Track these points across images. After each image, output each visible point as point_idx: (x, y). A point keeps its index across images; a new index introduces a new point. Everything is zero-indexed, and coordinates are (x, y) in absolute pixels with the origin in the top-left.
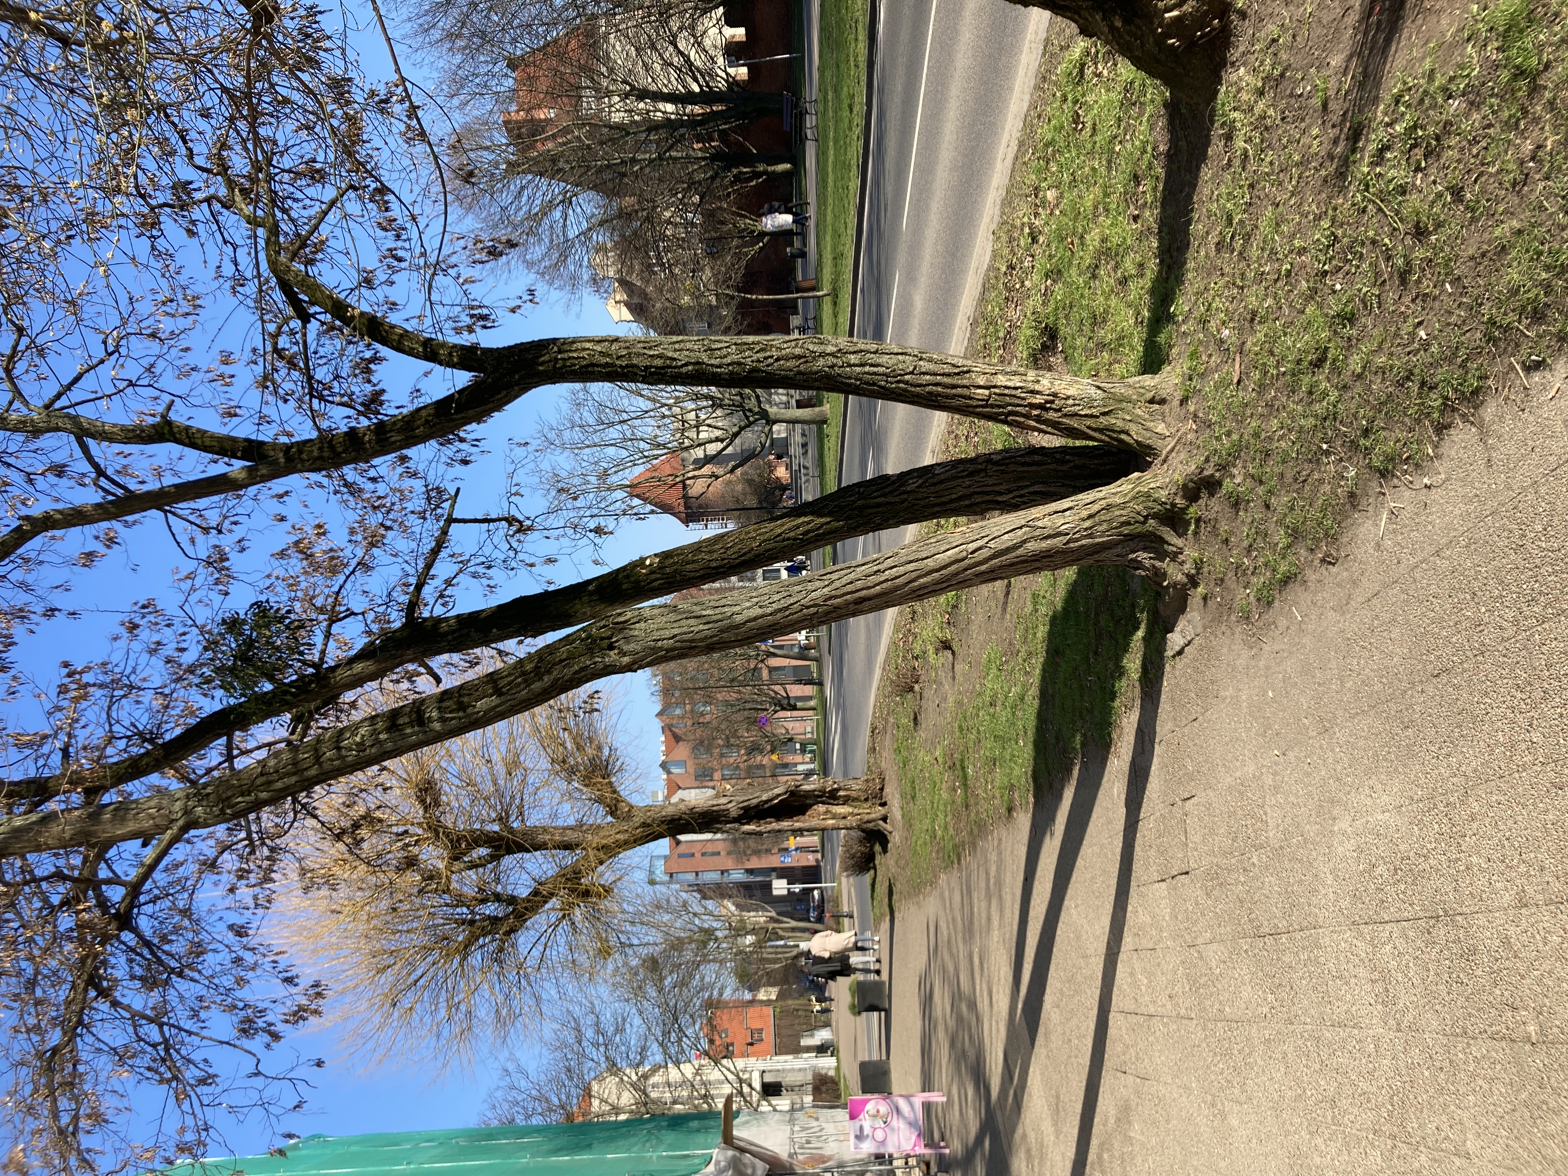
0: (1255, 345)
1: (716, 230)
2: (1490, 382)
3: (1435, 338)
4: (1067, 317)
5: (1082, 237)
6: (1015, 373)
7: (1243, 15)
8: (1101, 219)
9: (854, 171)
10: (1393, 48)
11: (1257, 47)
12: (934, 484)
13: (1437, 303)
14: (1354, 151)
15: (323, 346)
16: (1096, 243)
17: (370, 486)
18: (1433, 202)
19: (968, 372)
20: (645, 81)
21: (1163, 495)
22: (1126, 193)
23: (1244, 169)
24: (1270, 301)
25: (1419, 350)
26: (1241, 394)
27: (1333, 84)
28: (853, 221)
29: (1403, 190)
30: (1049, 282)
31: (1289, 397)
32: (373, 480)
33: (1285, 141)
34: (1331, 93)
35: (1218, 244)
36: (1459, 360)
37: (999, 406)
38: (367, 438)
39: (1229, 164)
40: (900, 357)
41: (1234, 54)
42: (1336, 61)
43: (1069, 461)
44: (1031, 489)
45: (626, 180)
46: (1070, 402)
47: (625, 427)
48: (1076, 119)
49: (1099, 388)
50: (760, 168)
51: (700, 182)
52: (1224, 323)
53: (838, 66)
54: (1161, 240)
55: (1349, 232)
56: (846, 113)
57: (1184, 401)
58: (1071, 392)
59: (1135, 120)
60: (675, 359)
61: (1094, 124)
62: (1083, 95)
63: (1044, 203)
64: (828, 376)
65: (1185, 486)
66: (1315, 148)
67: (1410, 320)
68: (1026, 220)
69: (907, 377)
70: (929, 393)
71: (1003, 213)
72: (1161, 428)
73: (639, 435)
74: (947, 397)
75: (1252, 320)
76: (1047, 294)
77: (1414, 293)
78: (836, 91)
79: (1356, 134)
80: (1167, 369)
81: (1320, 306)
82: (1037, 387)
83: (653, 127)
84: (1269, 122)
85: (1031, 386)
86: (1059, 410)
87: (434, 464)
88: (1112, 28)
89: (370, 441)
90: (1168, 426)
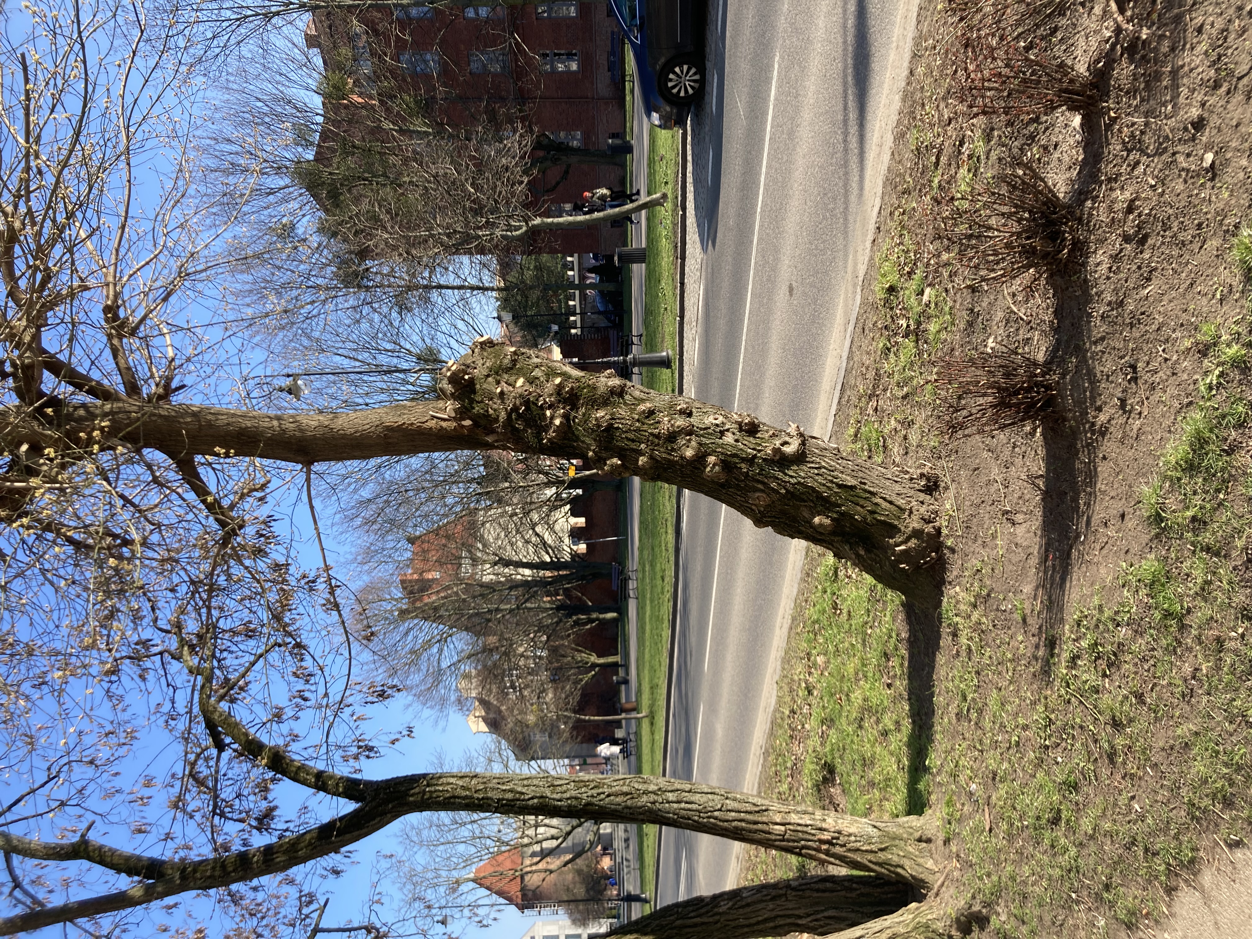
0: (999, 799)
1: (558, 661)
2: (1202, 854)
3: (1148, 811)
4: (841, 757)
5: (847, 695)
6: (805, 813)
7: (953, 551)
8: (862, 683)
9: (666, 624)
10: (1068, 585)
11: (966, 574)
12: (742, 907)
13: (1143, 783)
14: (1052, 655)
15: (232, 768)
16: (860, 701)
17: (251, 894)
18: (1122, 702)
19: (766, 810)
20: (509, 553)
21: (939, 926)
22: (879, 665)
23: (970, 659)
24: (1005, 765)
25: (1137, 821)
26: (993, 840)
27: (1027, 605)
28: (666, 661)
29: (1096, 690)
30: (824, 728)
31: (1035, 848)
32: (255, 889)
33: (998, 642)
34: (1028, 612)
35: (957, 714)
36: (1172, 833)
37: (794, 841)
38: (255, 859)
39: (958, 654)
40: (710, 796)
41: (951, 576)
42: (1028, 589)
43: (856, 889)
44: (826, 914)
45: (490, 624)
46: (853, 838)
47: (475, 826)
48: (835, 607)
49: (875, 827)
50: (594, 616)
51: (548, 626)
52: (971, 778)
53: (653, 549)
54: (911, 705)
55: (1060, 717)
56: (659, 582)
57: (947, 842)
58: (852, 830)
59: (881, 612)
60: (523, 793)
61: (849, 612)
62: (839, 590)
63: (815, 664)
64: (650, 811)
65: (958, 920)
66: (1021, 651)
67: (1124, 793)
68: (802, 677)
69: (716, 814)
70: (736, 828)
71: (783, 669)
72: (930, 864)
73: (486, 833)
74: (750, 831)
75: (994, 779)
76: (823, 736)
77: (1123, 771)
78: (652, 566)
79: (1052, 644)
80: (928, 812)
81: (1048, 773)
82: (824, 825)
83: (514, 585)
84: (984, 627)
85: (819, 824)
86: (844, 846)
87: (310, 876)
88: (858, 555)
89: (257, 862)
90: (936, 862)
